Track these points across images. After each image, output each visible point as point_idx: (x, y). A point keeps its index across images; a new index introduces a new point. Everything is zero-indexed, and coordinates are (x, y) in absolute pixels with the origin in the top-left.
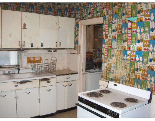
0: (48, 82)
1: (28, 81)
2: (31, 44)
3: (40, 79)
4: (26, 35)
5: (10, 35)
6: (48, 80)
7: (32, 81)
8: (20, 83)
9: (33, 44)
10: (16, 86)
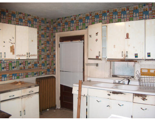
0: (144, 99)
1: (121, 93)
2: (135, 54)
3: (134, 94)
4: (129, 45)
5: (114, 46)
6: (144, 97)
7: (125, 93)
8: (113, 93)
9: (137, 54)
10: (109, 95)
